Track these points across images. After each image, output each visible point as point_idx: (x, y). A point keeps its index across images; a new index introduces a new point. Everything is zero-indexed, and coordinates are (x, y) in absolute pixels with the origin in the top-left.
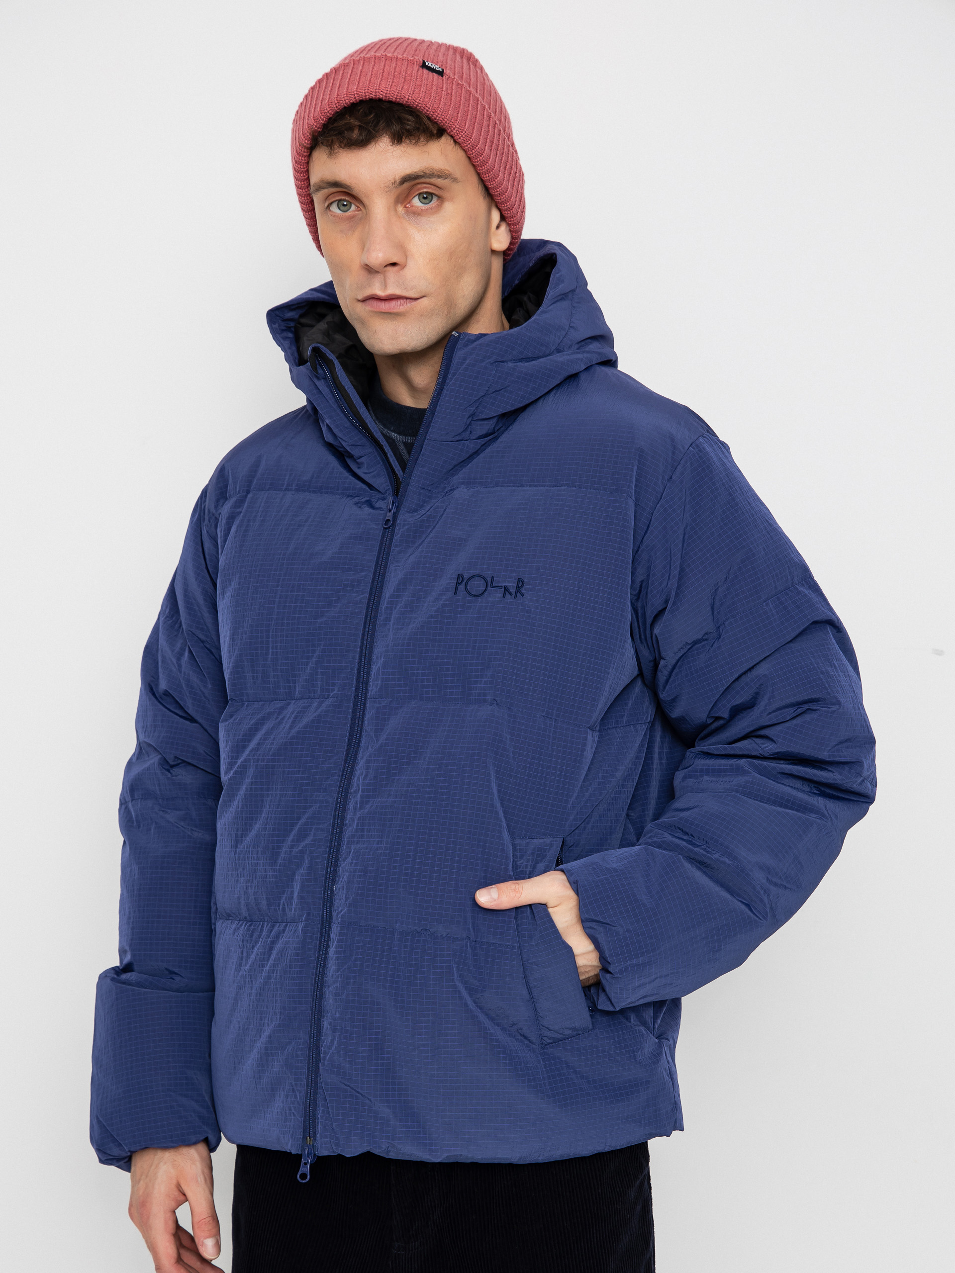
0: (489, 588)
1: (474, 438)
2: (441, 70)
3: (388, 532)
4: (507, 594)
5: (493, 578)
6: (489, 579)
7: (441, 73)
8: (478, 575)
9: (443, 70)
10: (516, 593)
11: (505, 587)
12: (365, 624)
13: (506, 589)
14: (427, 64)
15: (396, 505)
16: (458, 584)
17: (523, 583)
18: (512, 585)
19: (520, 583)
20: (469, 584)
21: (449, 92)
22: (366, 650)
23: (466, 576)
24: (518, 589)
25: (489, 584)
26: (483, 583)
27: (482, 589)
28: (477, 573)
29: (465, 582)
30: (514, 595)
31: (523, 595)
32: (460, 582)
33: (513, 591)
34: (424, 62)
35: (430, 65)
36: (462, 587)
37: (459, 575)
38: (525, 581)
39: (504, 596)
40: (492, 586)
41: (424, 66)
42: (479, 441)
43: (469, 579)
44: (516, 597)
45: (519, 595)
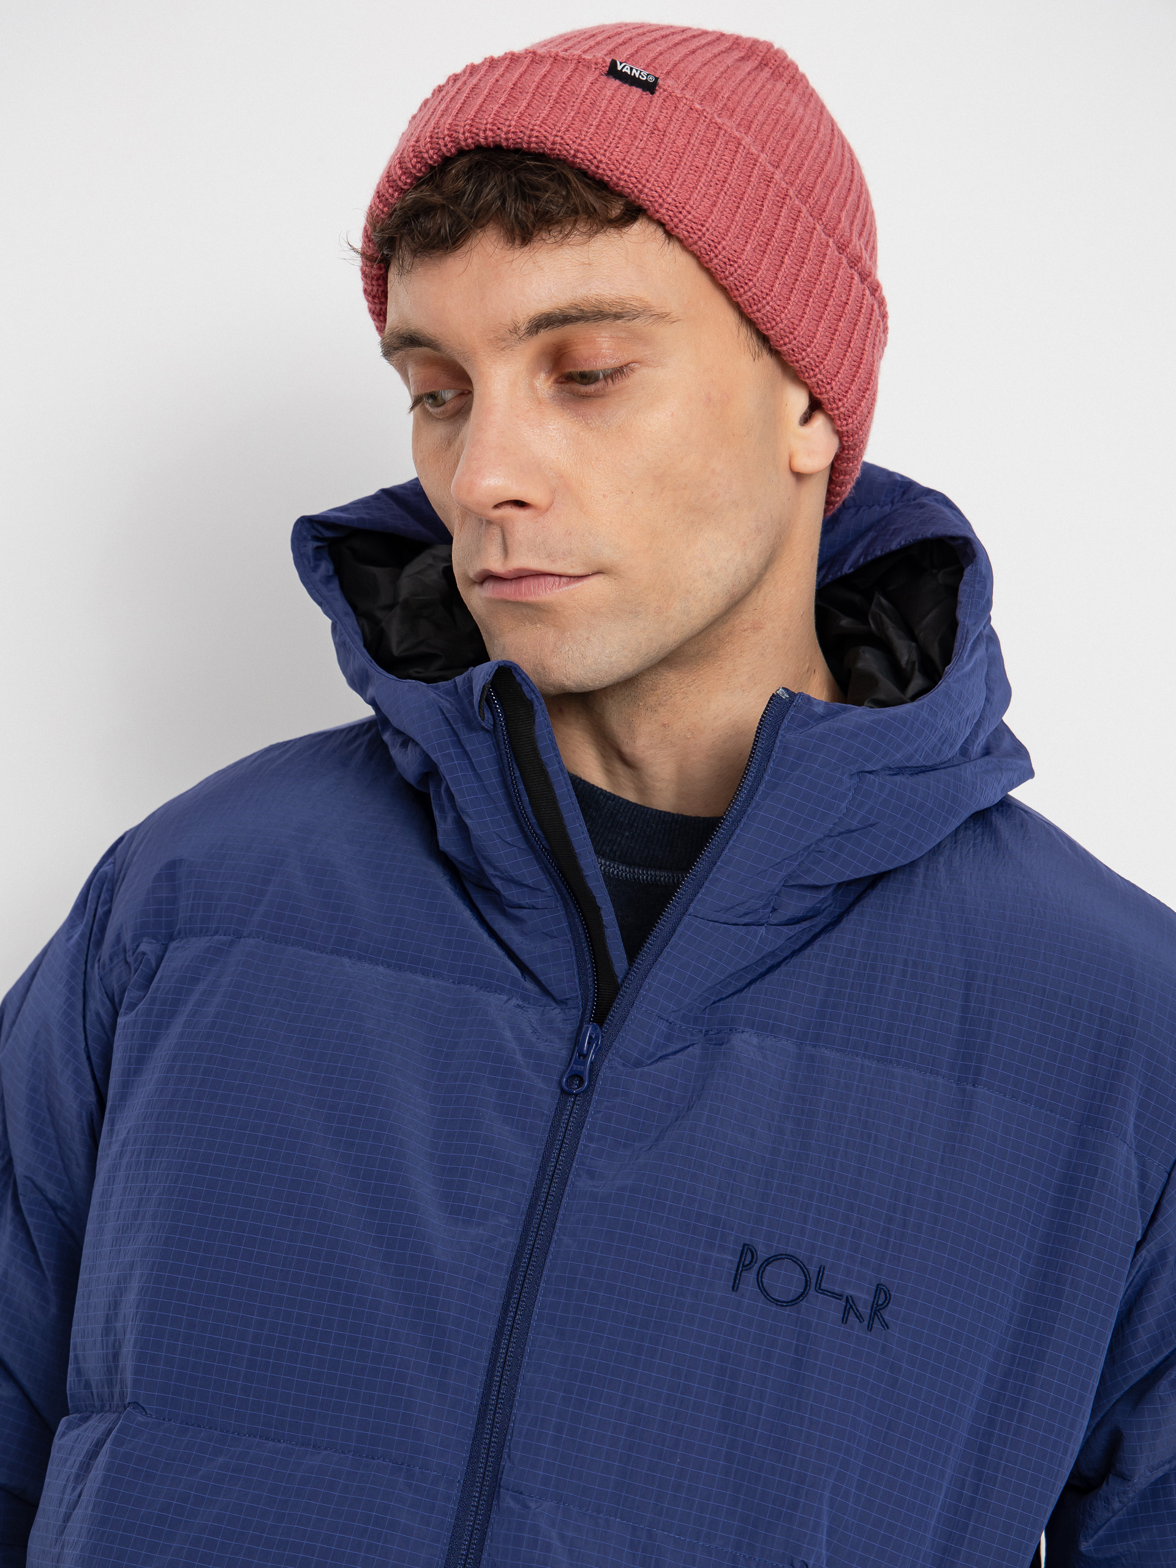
0: (812, 1292)
1: (775, 922)
2: (651, 79)
3: (574, 1103)
4: (852, 1317)
5: (821, 1270)
6: (813, 1270)
7: (649, 87)
8: (791, 1257)
9: (657, 79)
10: (872, 1319)
11: (847, 1298)
12: (505, 1308)
13: (850, 1305)
14: (619, 68)
15: (597, 1044)
16: (742, 1267)
17: (888, 1299)
18: (863, 1297)
19: (882, 1296)
20: (766, 1273)
21: (660, 125)
22: (503, 1368)
23: (762, 1254)
24: (876, 1310)
25: (814, 1281)
26: (798, 1275)
27: (796, 1289)
28: (790, 1250)
29: (757, 1266)
30: (866, 1323)
31: (886, 1326)
32: (747, 1262)
33: (865, 1311)
34: (614, 64)
35: (627, 70)
36: (750, 1276)
37: (744, 1245)
38: (893, 1293)
39: (845, 1320)
40: (819, 1289)
41: (613, 71)
42: (785, 929)
43: (768, 1261)
44: (870, 1328)
45: (877, 1324)
